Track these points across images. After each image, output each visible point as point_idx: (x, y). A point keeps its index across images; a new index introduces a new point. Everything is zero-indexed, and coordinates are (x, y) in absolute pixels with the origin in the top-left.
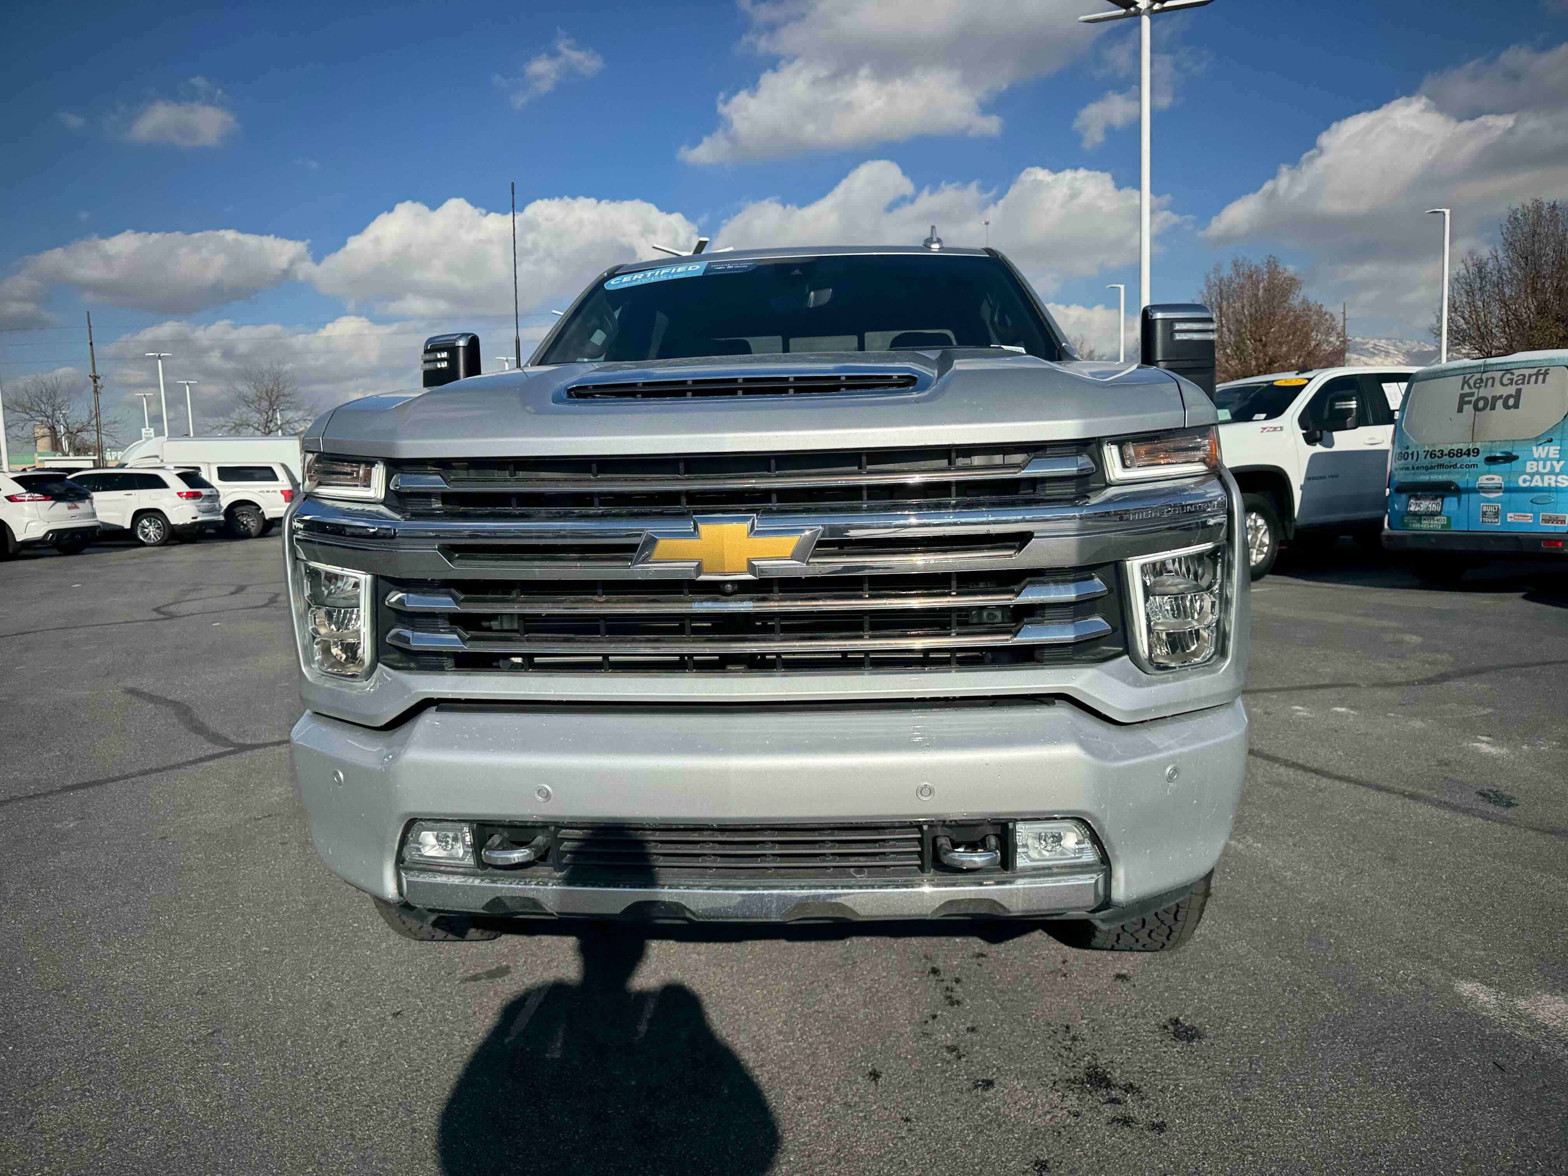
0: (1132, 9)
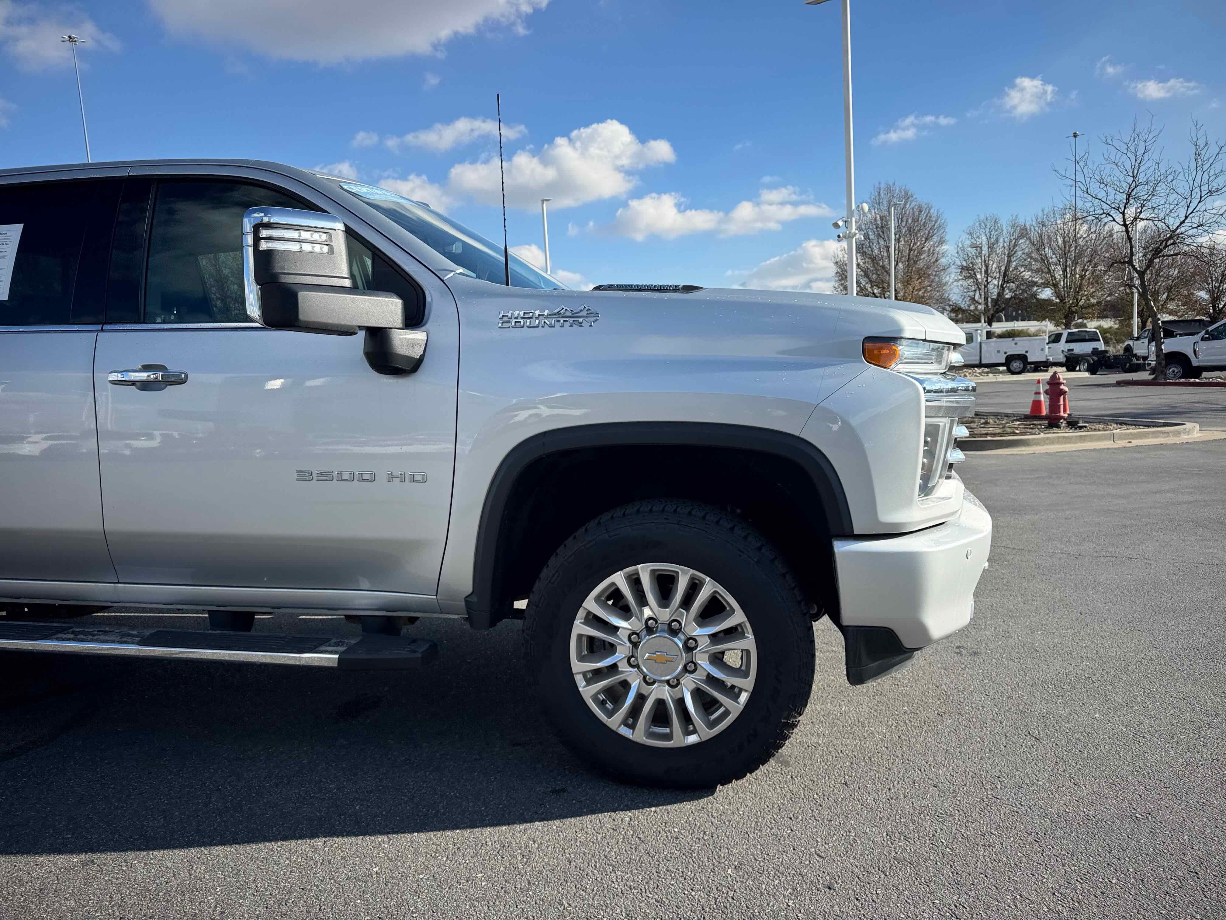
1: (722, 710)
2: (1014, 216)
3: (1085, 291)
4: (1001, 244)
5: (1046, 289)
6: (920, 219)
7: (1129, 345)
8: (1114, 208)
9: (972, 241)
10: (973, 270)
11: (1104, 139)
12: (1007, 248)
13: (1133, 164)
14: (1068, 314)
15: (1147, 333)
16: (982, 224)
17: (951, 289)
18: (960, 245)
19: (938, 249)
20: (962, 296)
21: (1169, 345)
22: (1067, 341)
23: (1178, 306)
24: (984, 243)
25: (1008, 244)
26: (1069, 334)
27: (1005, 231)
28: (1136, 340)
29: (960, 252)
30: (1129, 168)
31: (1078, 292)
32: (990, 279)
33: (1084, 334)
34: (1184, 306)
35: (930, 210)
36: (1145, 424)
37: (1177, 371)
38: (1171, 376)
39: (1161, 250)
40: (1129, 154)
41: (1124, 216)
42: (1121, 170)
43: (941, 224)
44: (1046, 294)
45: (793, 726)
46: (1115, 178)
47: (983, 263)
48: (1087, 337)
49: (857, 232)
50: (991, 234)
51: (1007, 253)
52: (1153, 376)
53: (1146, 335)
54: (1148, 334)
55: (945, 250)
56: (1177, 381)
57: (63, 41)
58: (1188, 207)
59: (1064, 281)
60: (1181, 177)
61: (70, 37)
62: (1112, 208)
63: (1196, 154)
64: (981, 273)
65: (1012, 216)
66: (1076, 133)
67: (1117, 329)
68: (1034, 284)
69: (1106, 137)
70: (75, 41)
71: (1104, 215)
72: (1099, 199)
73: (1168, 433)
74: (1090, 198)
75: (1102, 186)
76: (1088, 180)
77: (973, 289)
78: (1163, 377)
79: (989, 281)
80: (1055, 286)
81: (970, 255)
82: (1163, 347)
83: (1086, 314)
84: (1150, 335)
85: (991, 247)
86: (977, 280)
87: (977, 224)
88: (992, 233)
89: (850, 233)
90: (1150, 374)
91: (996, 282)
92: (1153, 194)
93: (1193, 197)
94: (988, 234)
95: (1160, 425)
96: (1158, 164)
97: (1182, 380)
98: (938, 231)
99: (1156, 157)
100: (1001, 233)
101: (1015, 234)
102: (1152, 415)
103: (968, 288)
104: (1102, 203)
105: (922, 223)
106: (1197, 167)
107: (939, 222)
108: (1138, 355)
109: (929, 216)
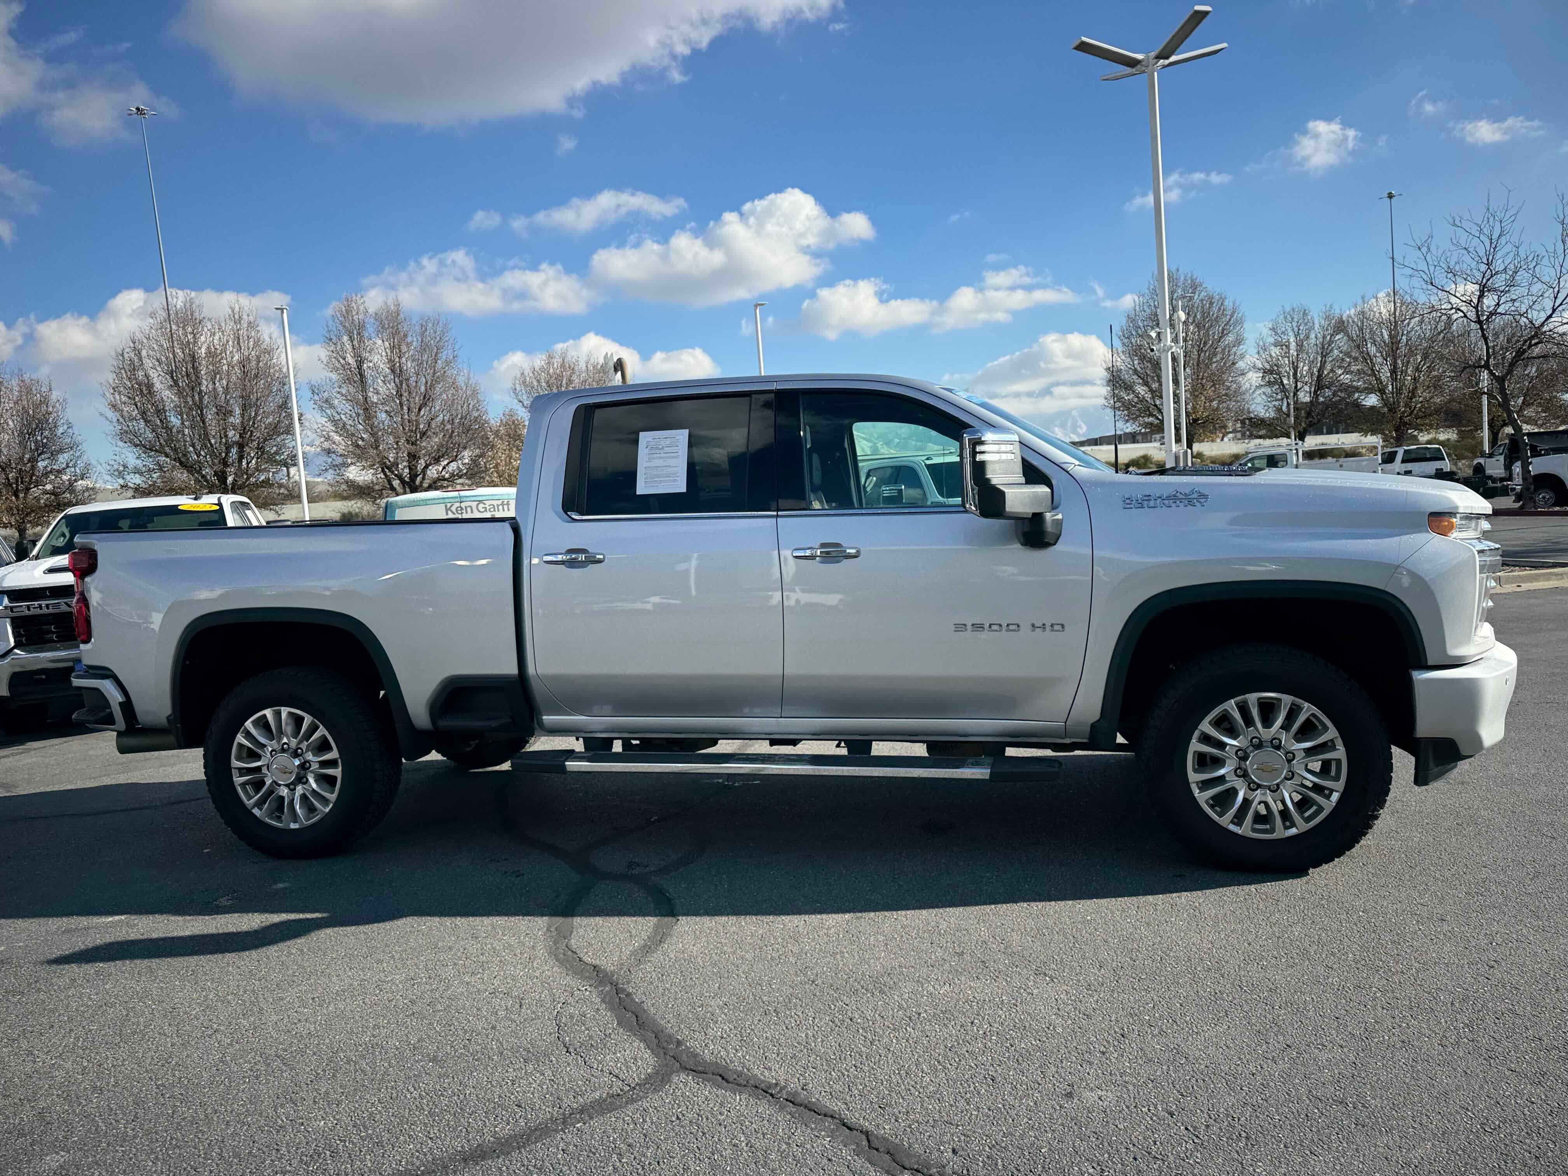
1: (1314, 808)
2: (1328, 306)
3: (1420, 397)
4: (1313, 340)
5: (1371, 395)
6: (1211, 313)
7: (1479, 463)
8: (1465, 302)
9: (1276, 338)
10: (1279, 373)
11: (1451, 221)
12: (1319, 345)
13: (1488, 248)
14: (1400, 425)
15: (1502, 448)
16: (1288, 316)
17: (1253, 399)
18: (1261, 343)
19: (1234, 349)
20: (1265, 406)
21: (1539, 465)
22: (1404, 461)
23: (1537, 412)
24: (1291, 340)
25: (1321, 340)
26: (1406, 451)
27: (1317, 326)
28: (1488, 457)
29: (1261, 352)
30: (1482, 253)
31: (1411, 399)
32: (1299, 385)
33: (1423, 451)
34: (1545, 412)
35: (1223, 301)
36: (1530, 564)
37: (1547, 497)
38: (1541, 503)
39: (1525, 351)
40: (1482, 237)
41: (1477, 311)
42: (1473, 257)
43: (1239, 319)
44: (1372, 400)
45: (1376, 817)
46: (1465, 266)
47: (1291, 365)
48: (1428, 456)
49: (1173, 344)
50: (1299, 330)
51: (1320, 352)
52: (1518, 505)
53: (1501, 451)
54: (1504, 450)
55: (1244, 350)
56: (1551, 510)
57: (130, 115)
58: (1556, 298)
59: (1392, 385)
60: (1545, 261)
61: (138, 109)
62: (1463, 301)
63: (1563, 235)
64: (1289, 378)
65: (1326, 306)
66: (1391, 193)
67: (1456, 441)
68: (1357, 389)
69: (1453, 218)
70: (144, 114)
71: (1453, 311)
72: (1446, 291)
73: (1562, 574)
74: (1435, 291)
75: (1450, 275)
76: (1432, 268)
77: (1279, 397)
78: (1532, 504)
79: (1299, 387)
80: (1382, 391)
81: (1274, 355)
82: (1530, 468)
83: (1423, 425)
84: (1506, 451)
85: (1300, 346)
86: (1283, 385)
87: (1282, 317)
88: (1301, 328)
89: (1165, 345)
90: (1514, 502)
91: (1307, 388)
92: (1511, 284)
93: (1561, 286)
94: (1296, 329)
95: (1547, 565)
96: (1518, 248)
97: (1557, 509)
98: (1234, 328)
99: (1515, 239)
100: (1312, 328)
101: (1329, 328)
102: (1536, 552)
103: (1272, 397)
104: (1450, 295)
105: (1213, 318)
106: (1564, 250)
107: (1235, 317)
108: (1495, 476)
109: (1222, 309)
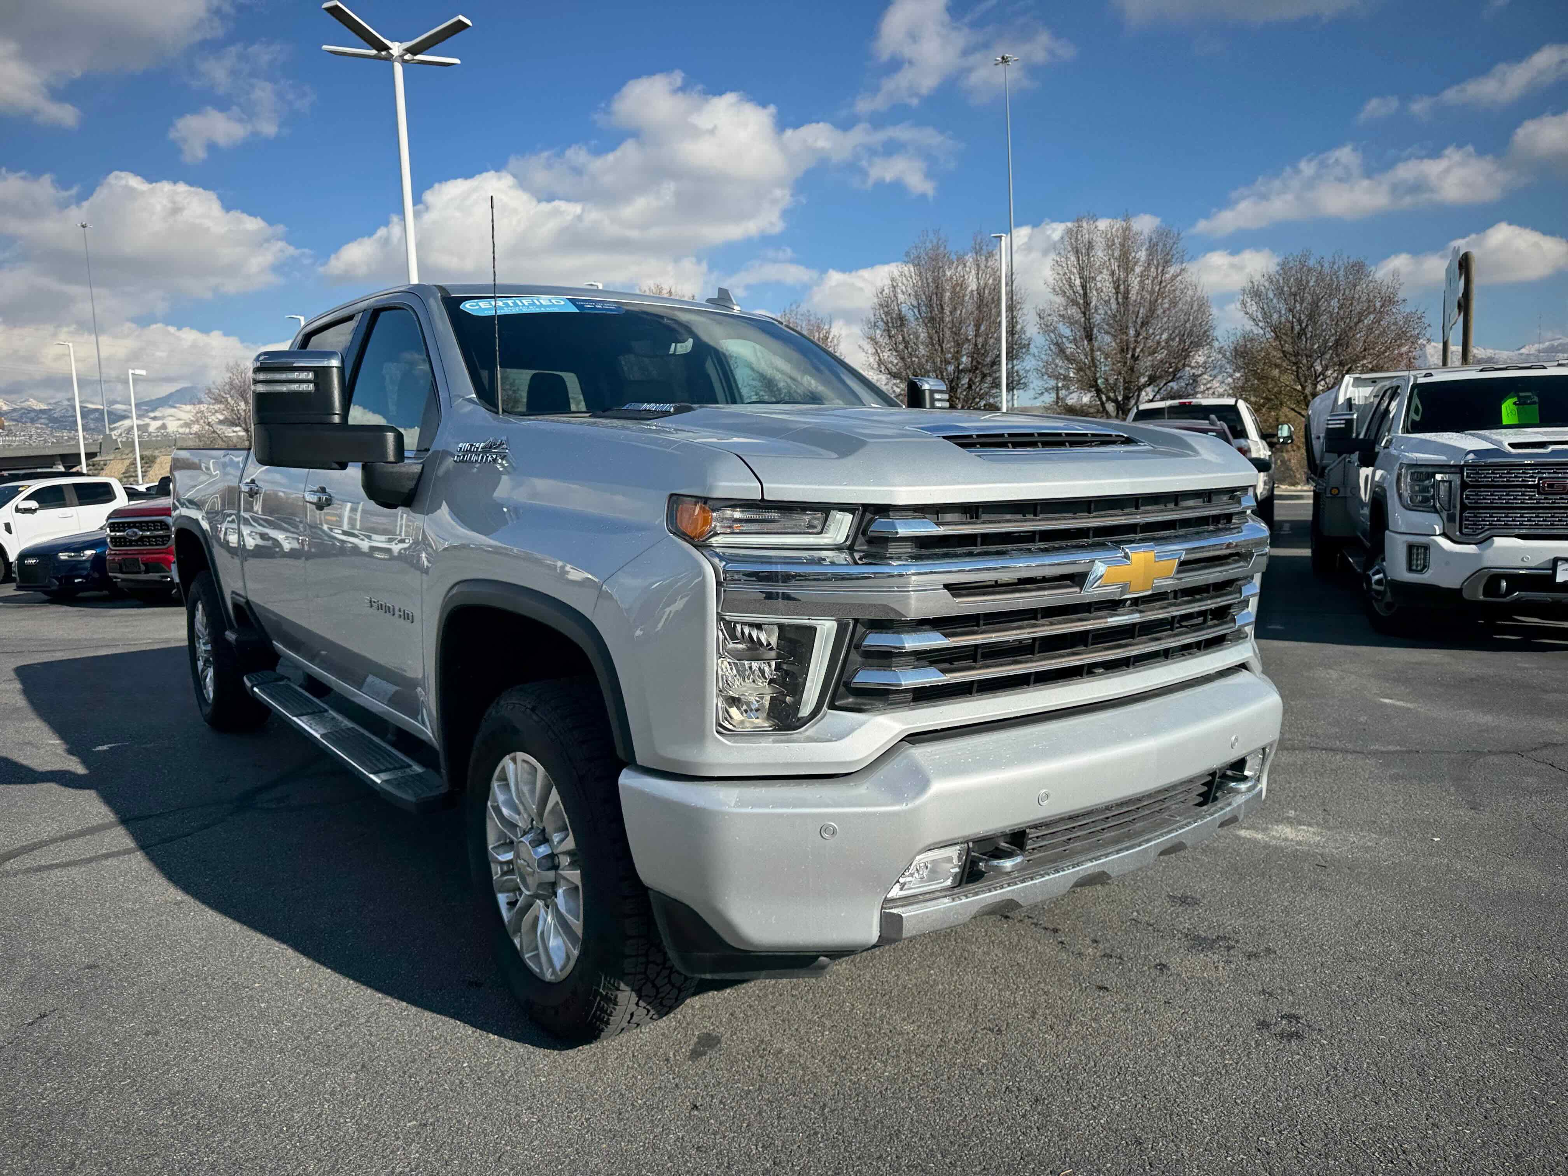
0: (384, 53)
